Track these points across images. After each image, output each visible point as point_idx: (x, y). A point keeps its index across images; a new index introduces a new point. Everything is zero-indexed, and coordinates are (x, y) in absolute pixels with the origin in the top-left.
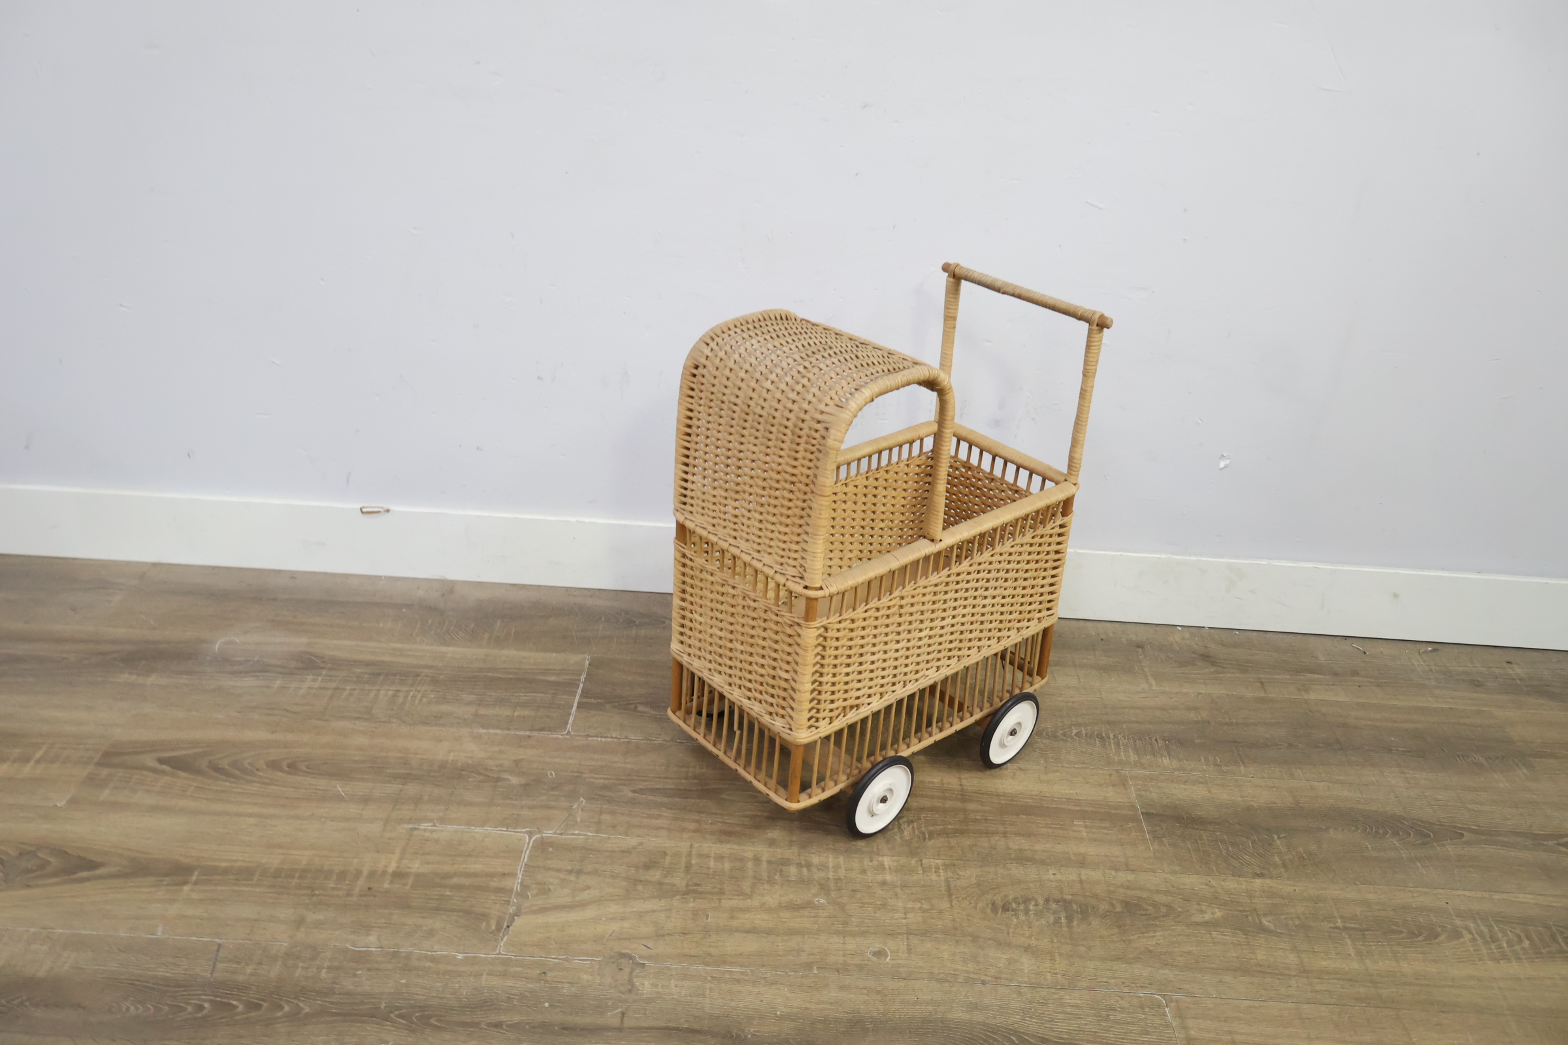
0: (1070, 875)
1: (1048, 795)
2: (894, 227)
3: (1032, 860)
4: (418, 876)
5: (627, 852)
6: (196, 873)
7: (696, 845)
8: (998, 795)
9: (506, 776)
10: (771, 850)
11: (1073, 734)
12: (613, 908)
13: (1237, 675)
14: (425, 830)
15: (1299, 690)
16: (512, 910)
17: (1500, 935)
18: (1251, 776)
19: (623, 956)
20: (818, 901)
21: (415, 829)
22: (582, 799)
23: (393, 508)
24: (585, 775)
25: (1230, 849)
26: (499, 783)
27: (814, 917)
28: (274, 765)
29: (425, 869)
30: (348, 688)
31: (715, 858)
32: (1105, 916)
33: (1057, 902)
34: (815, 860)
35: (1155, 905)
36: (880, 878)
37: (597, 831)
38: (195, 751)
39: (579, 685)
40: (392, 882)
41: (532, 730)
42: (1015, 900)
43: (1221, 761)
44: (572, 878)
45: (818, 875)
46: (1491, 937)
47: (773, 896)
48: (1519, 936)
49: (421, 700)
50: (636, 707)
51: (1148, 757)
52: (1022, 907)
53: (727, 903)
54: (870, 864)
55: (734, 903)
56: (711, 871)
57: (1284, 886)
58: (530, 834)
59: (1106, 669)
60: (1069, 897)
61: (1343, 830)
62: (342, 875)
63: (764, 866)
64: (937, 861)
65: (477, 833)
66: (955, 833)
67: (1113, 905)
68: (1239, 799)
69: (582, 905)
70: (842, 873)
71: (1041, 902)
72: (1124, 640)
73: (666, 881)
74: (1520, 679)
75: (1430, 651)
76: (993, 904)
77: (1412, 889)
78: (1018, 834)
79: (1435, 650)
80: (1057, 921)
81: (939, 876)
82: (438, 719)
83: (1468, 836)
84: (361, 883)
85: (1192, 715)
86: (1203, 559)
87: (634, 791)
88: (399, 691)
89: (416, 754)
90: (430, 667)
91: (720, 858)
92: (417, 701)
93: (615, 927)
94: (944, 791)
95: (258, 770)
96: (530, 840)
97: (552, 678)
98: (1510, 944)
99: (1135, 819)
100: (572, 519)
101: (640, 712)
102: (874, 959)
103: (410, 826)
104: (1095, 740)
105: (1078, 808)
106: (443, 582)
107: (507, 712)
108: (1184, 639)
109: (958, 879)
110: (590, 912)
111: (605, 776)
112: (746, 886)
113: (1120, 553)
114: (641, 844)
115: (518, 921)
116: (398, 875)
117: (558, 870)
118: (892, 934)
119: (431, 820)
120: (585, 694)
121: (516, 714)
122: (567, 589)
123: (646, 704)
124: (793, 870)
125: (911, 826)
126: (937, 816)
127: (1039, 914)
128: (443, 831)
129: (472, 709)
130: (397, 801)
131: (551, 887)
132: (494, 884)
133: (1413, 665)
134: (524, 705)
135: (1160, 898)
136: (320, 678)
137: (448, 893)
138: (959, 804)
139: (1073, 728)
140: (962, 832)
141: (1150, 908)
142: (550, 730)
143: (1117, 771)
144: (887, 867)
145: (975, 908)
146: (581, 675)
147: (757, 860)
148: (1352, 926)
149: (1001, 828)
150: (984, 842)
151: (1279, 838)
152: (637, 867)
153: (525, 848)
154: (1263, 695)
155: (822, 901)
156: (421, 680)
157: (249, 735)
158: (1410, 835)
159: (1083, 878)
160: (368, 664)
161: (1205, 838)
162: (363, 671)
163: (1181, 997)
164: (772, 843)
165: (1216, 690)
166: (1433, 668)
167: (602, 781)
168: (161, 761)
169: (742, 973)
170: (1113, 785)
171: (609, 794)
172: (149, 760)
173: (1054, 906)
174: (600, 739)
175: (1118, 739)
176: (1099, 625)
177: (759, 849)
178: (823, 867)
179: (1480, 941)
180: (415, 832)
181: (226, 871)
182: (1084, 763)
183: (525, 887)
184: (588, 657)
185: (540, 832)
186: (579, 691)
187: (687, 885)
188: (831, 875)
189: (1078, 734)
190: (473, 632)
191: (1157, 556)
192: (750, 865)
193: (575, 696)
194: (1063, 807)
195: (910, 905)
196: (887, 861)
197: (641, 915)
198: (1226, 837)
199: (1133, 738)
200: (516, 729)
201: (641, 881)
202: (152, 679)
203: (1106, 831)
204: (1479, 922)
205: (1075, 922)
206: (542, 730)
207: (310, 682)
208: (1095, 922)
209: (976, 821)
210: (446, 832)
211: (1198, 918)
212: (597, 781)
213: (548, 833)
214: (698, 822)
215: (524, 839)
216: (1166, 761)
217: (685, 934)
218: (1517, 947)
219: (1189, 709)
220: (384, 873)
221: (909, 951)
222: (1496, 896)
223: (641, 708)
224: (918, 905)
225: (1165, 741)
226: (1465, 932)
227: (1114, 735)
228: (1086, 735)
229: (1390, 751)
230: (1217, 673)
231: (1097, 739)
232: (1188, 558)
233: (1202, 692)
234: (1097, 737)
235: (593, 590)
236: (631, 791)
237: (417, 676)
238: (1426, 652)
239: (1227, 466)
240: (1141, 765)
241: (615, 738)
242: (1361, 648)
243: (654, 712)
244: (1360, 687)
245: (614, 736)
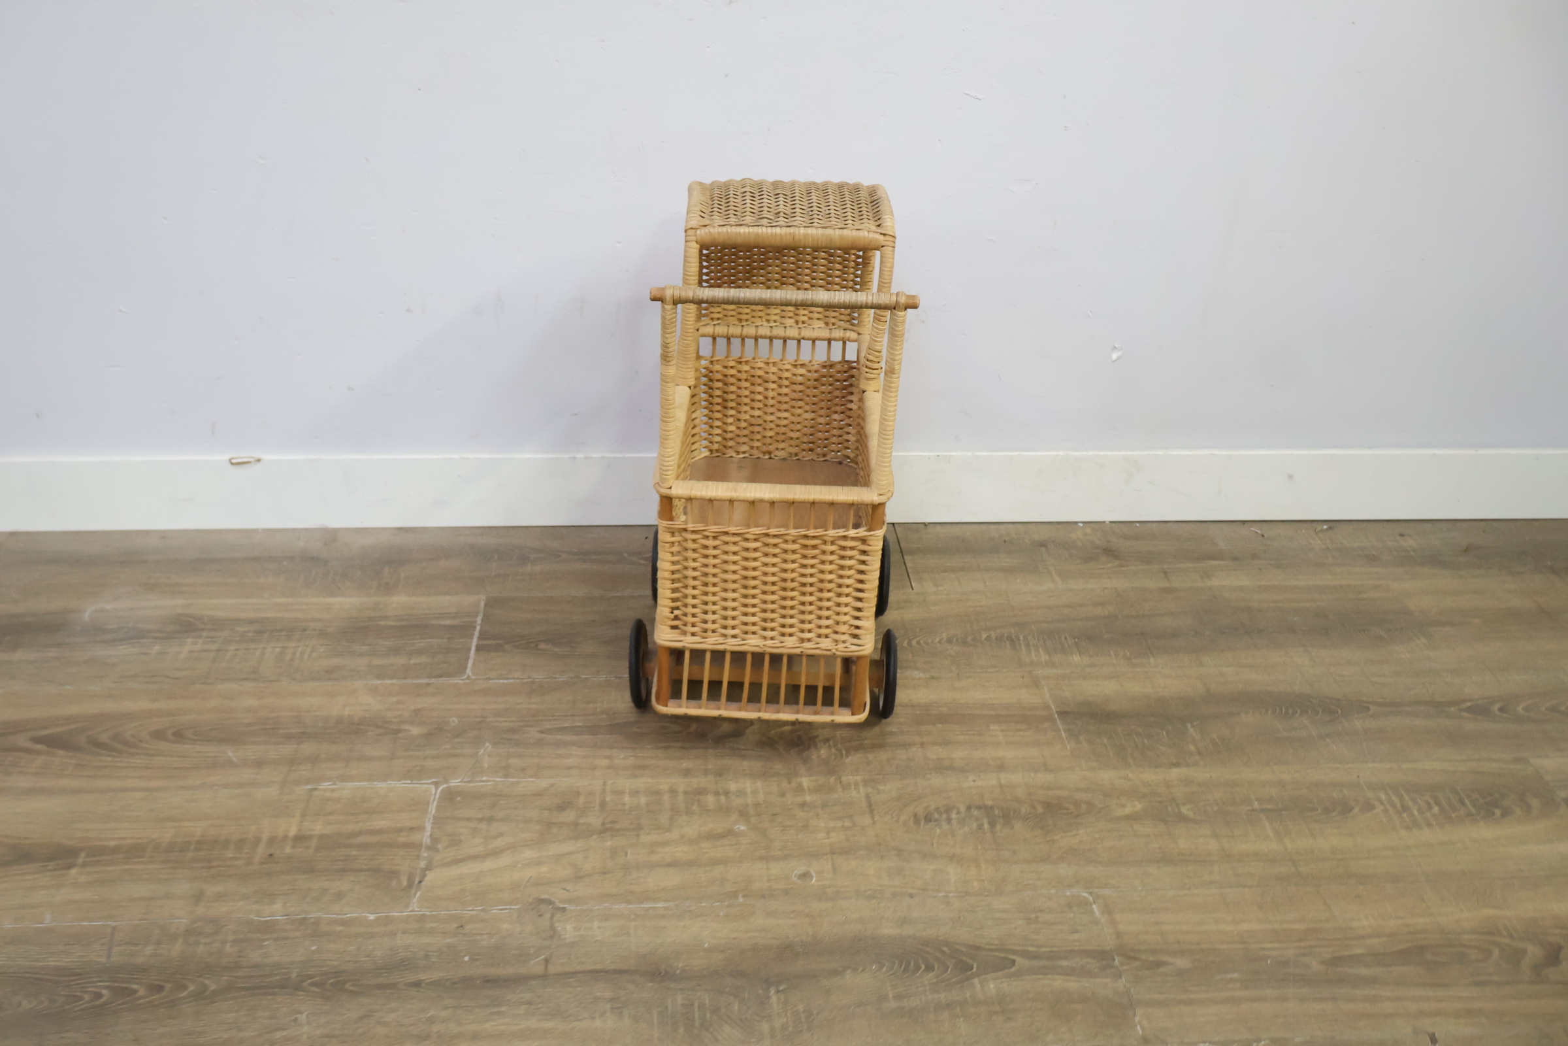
0: (990, 780)
1: (962, 702)
2: (769, 130)
3: (950, 768)
4: (322, 837)
5: (539, 794)
6: (83, 855)
7: (609, 782)
8: (912, 706)
9: (405, 727)
10: (687, 780)
11: (983, 638)
12: (529, 854)
13: (1141, 567)
14: (325, 790)
15: (1202, 577)
16: (423, 864)
17: (1411, 804)
18: (1161, 666)
19: (542, 901)
20: (739, 828)
21: (316, 789)
22: (487, 744)
23: (266, 457)
24: (488, 719)
25: (1146, 741)
26: (400, 735)
27: (736, 845)
28: (159, 735)
29: (328, 830)
30: (233, 648)
31: (629, 794)
32: (1028, 818)
33: (979, 808)
34: (733, 786)
35: (1076, 804)
36: (799, 799)
37: (506, 776)
38: (72, 727)
39: (475, 627)
40: (293, 847)
41: (430, 677)
42: (937, 809)
43: (1130, 654)
44: (483, 826)
45: (737, 802)
46: (1402, 806)
47: (692, 827)
48: (1428, 803)
49: (310, 655)
50: (537, 645)
51: (1059, 656)
52: (944, 816)
53: (645, 838)
54: (789, 786)
55: (653, 837)
56: (627, 807)
57: (1201, 774)
58: (437, 784)
59: (1009, 571)
60: (989, 803)
61: (1253, 713)
62: (240, 843)
63: (681, 797)
64: (856, 778)
65: (381, 788)
67: (1034, 807)
68: (1151, 691)
69: (496, 853)
70: (761, 797)
71: (963, 809)
72: (1026, 540)
73: (581, 821)
74: (1414, 551)
75: (1326, 530)
76: (915, 816)
77: (1323, 766)
78: (935, 743)
79: (1330, 528)
80: (980, 827)
81: (859, 792)
82: (330, 673)
84: (261, 850)
85: (1099, 611)
87: (542, 732)
88: (286, 647)
89: (309, 711)
90: (320, 620)
91: (635, 793)
92: (306, 656)
93: (531, 872)
95: (141, 741)
96: (436, 790)
97: (448, 622)
98: (1420, 810)
99: (1049, 718)
100: (455, 456)
101: (541, 650)
102: (799, 882)
103: (309, 787)
104: (1005, 643)
105: (993, 713)
106: (324, 530)
107: (401, 660)
108: (1086, 534)
109: (878, 794)
110: (504, 860)
111: (510, 719)
112: (664, 819)
113: (1017, 453)
114: (552, 785)
115: (430, 876)
116: (300, 838)
117: (468, 819)
118: (816, 855)
119: (330, 779)
120: (482, 636)
121: (412, 662)
123: (547, 641)
124: (710, 800)
125: (827, 744)
126: (853, 731)
127: (962, 822)
128: (343, 789)
129: (366, 661)
130: (292, 762)
131: (463, 838)
132: (402, 839)
133: (1311, 545)
134: (419, 652)
135: (1079, 796)
136: (201, 641)
137: (354, 853)
139: (982, 632)
141: (1071, 807)
142: (449, 675)
143: (1030, 672)
144: (806, 787)
145: (897, 821)
146: (477, 616)
147: (673, 791)
148: (1269, 807)
149: (917, 739)
150: (902, 754)
151: (1193, 726)
152: (550, 810)
153: (432, 800)
154: (1167, 585)
155: (742, 828)
156: (309, 634)
157: (129, 706)
158: (1318, 713)
159: (1003, 782)
160: (251, 622)
161: (1120, 732)
162: (246, 629)
163: (1107, 892)
164: (687, 773)
165: (1120, 584)
166: (1329, 546)
167: (508, 724)
168: (36, 740)
169: (666, 908)
170: (1027, 687)
171: (515, 737)
172: (22, 740)
173: (975, 813)
174: (501, 681)
175: (1028, 640)
176: (1002, 527)
177: (674, 781)
178: (741, 793)
179: (1391, 811)
180: (316, 793)
181: (115, 850)
182: (996, 667)
183: (435, 840)
184: (483, 597)
185: (446, 781)
186: (477, 633)
187: (603, 824)
188: (749, 800)
189: (988, 638)
190: (360, 581)
191: (1055, 453)
192: (666, 797)
193: (472, 638)
194: (978, 712)
195: (832, 824)
196: (806, 782)
197: (558, 858)
198: (1140, 730)
199: (1043, 639)
200: (413, 678)
201: (554, 823)
202: (18, 655)
203: (1021, 733)
204: (1391, 793)
205: (998, 827)
206: (440, 676)
207: (190, 645)
208: (1018, 825)
209: (892, 733)
210: (348, 789)
211: (1119, 812)
212: (502, 724)
213: (454, 783)
214: (610, 758)
215: (432, 791)
216: (1076, 658)
217: (604, 873)
218: (1428, 814)
219: (1096, 604)
220: (285, 837)
221: (835, 870)
222: (1405, 766)
223: (542, 646)
224: (840, 824)
225: (1075, 638)
226: (1377, 804)
227: (1024, 637)
228: (996, 639)
229: (1294, 631)
230: (1122, 566)
231: (1007, 642)
232: (1085, 453)
233: (1107, 586)
234: (1007, 639)
235: (483, 527)
236: (538, 732)
237: (305, 630)
238: (1322, 530)
239: (1119, 358)
240: (1052, 665)
241: (518, 678)
242: (1259, 532)
243: (557, 649)
244: (1260, 569)
245: (516, 676)
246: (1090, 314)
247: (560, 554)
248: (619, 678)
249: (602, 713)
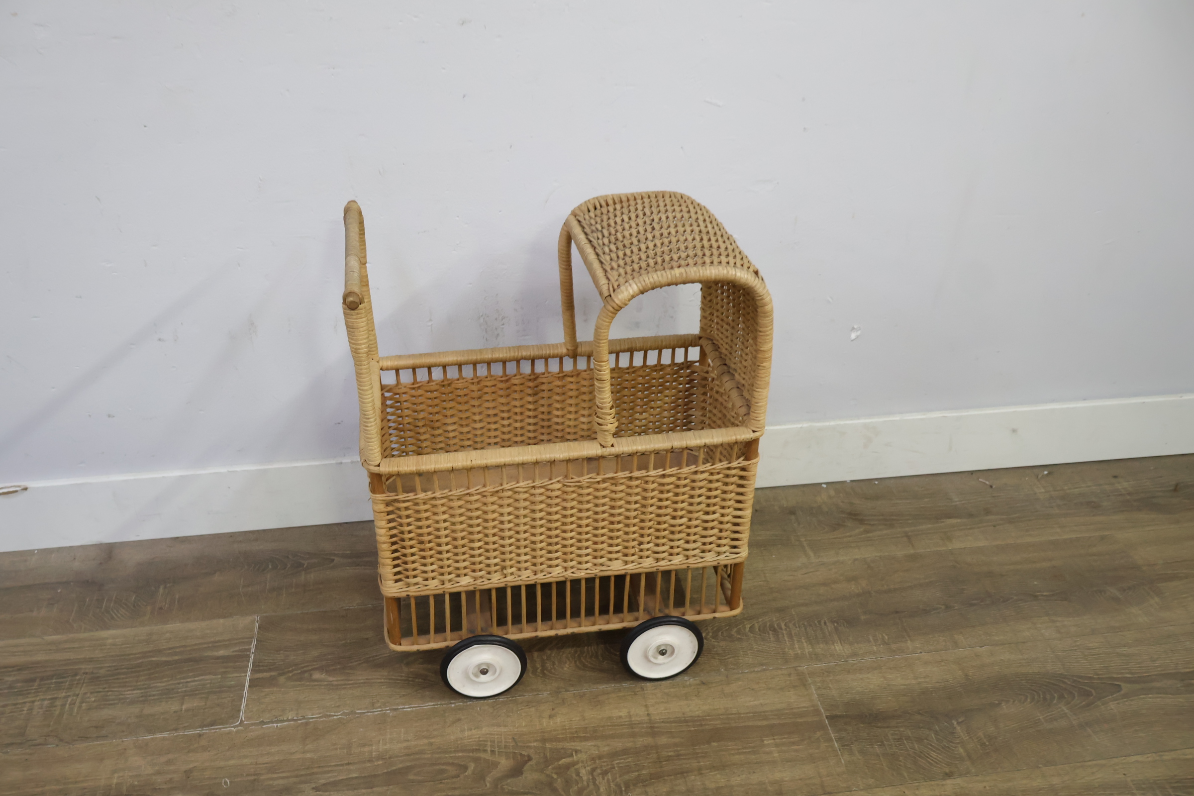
1: (734, 711)
2: (511, 147)
8: (686, 721)
11: (747, 630)
13: (885, 532)
15: (942, 539)
18: (919, 651)
23: (31, 485)
24: (262, 777)
25: (916, 746)
39: (249, 657)
41: (202, 726)
43: (888, 639)
49: (80, 707)
50: (311, 675)
51: (821, 646)
57: (974, 784)
61: (1014, 702)
66: (651, 779)
68: (914, 682)
72: (776, 508)
74: (1129, 494)
75: (1047, 475)
77: (1090, 763)
78: (713, 768)
79: (1050, 473)
82: (99, 730)
83: (1126, 687)
85: (853, 588)
86: (842, 423)
88: (56, 698)
89: (76, 782)
90: (91, 660)
92: (75, 709)
94: (631, 725)
97: (221, 653)
99: (820, 726)
100: (223, 470)
101: (316, 680)
104: (769, 634)
105: (765, 723)
106: (99, 546)
107: (174, 706)
108: (830, 497)
111: (284, 775)
120: (256, 667)
121: (184, 707)
122: (231, 535)
123: (321, 669)
126: (630, 760)
129: (135, 710)
133: (1035, 494)
134: (192, 694)
138: (649, 740)
139: (746, 623)
140: (656, 777)
142: (223, 722)
143: (795, 669)
146: (250, 642)
149: (695, 764)
151: (959, 723)
154: (912, 551)
156: (79, 680)
158: (1074, 697)
160: (20, 668)
161: (890, 737)
162: (14, 678)
165: (868, 553)
166: (1052, 493)
167: (281, 782)
170: (795, 687)
174: (275, 725)
175: (789, 627)
182: (762, 665)
184: (257, 618)
186: (251, 664)
189: (752, 629)
190: (134, 606)
191: (799, 426)
193: (246, 672)
194: (750, 724)
198: (910, 733)
199: (804, 626)
200: (185, 728)
203: (796, 747)
206: (213, 723)
209: (669, 759)
212: (275, 783)
216: (838, 648)
219: (850, 579)
222: (1167, 756)
223: (317, 675)
225: (834, 623)
227: (785, 625)
228: (759, 630)
229: (1035, 597)
230: (866, 532)
231: (771, 632)
232: (827, 424)
233: (857, 557)
234: (770, 630)
235: (258, 531)
236: (313, 788)
237: (76, 675)
238: (1044, 476)
239: (857, 337)
240: (816, 657)
241: (293, 720)
242: (987, 483)
243: (331, 679)
244: (994, 526)
245: (290, 718)
246: (830, 300)
247: (332, 558)
248: (395, 710)
249: (379, 758)
